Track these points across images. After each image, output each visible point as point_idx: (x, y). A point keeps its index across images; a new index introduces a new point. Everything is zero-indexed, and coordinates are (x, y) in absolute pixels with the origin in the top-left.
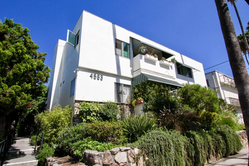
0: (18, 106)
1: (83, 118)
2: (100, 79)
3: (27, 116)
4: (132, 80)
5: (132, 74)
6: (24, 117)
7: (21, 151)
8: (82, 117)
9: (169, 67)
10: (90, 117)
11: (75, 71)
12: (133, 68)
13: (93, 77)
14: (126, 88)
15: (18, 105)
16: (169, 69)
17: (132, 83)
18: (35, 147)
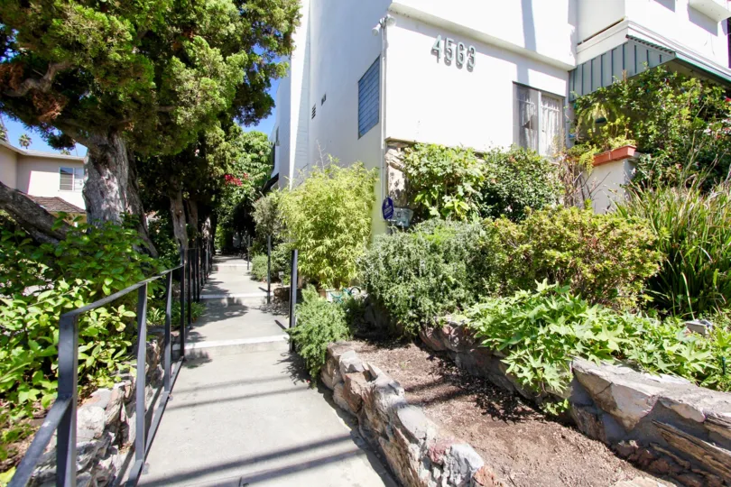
0: (189, 114)
1: (427, 204)
2: (465, 66)
3: (233, 211)
4: (572, 74)
5: (576, 54)
6: (227, 214)
7: (231, 296)
8: (423, 198)
9: (717, 23)
10: (456, 201)
11: (379, 26)
12: (577, 29)
13: (442, 55)
14: (546, 106)
15: (187, 106)
16: (716, 34)
17: (570, 88)
18: (269, 287)
